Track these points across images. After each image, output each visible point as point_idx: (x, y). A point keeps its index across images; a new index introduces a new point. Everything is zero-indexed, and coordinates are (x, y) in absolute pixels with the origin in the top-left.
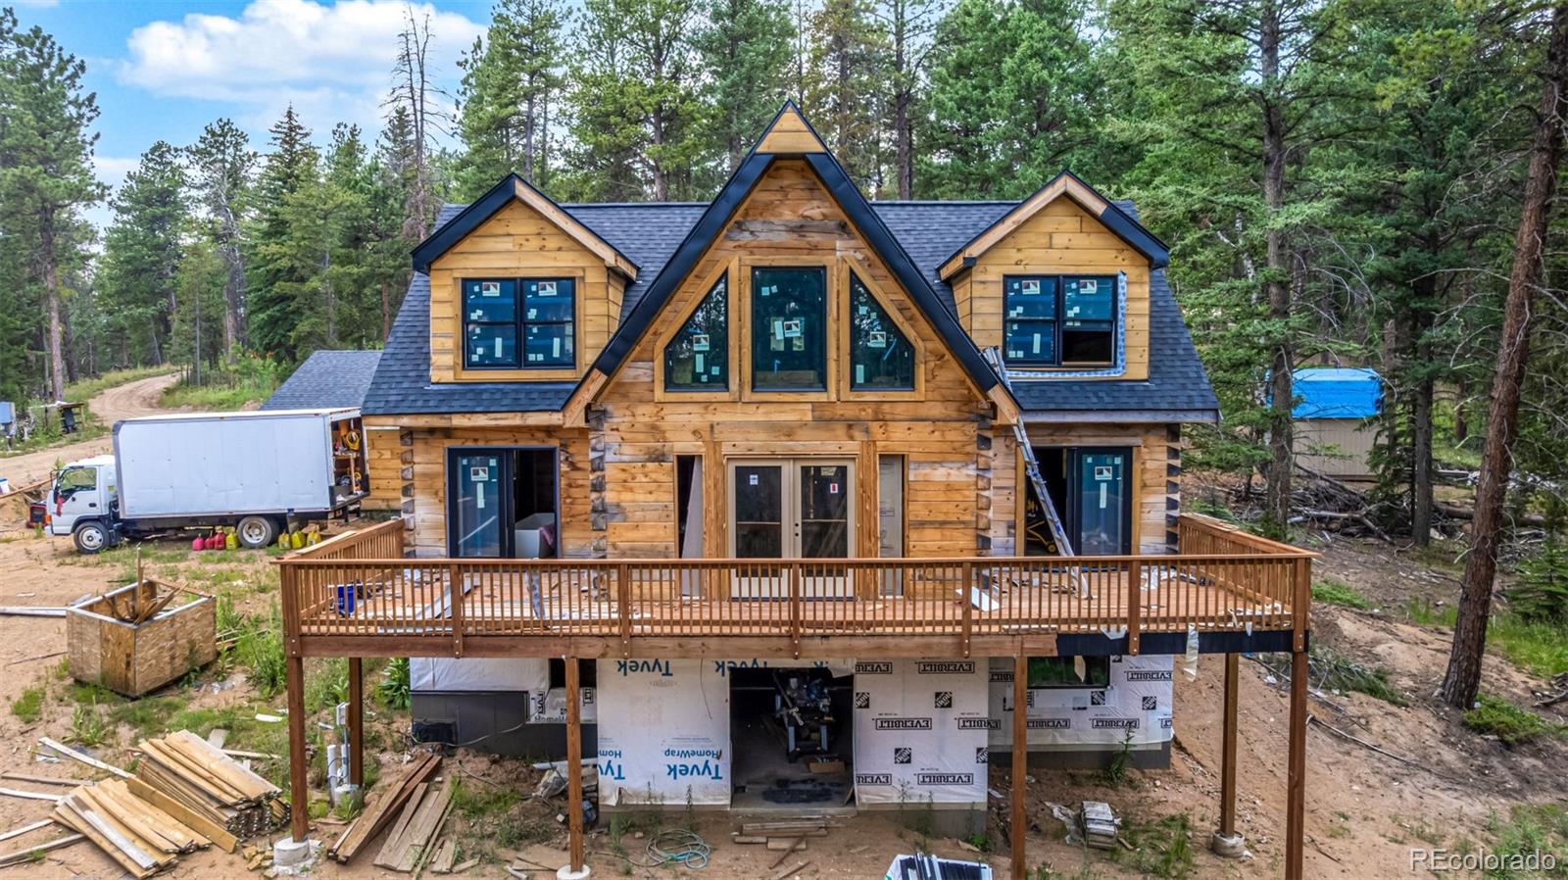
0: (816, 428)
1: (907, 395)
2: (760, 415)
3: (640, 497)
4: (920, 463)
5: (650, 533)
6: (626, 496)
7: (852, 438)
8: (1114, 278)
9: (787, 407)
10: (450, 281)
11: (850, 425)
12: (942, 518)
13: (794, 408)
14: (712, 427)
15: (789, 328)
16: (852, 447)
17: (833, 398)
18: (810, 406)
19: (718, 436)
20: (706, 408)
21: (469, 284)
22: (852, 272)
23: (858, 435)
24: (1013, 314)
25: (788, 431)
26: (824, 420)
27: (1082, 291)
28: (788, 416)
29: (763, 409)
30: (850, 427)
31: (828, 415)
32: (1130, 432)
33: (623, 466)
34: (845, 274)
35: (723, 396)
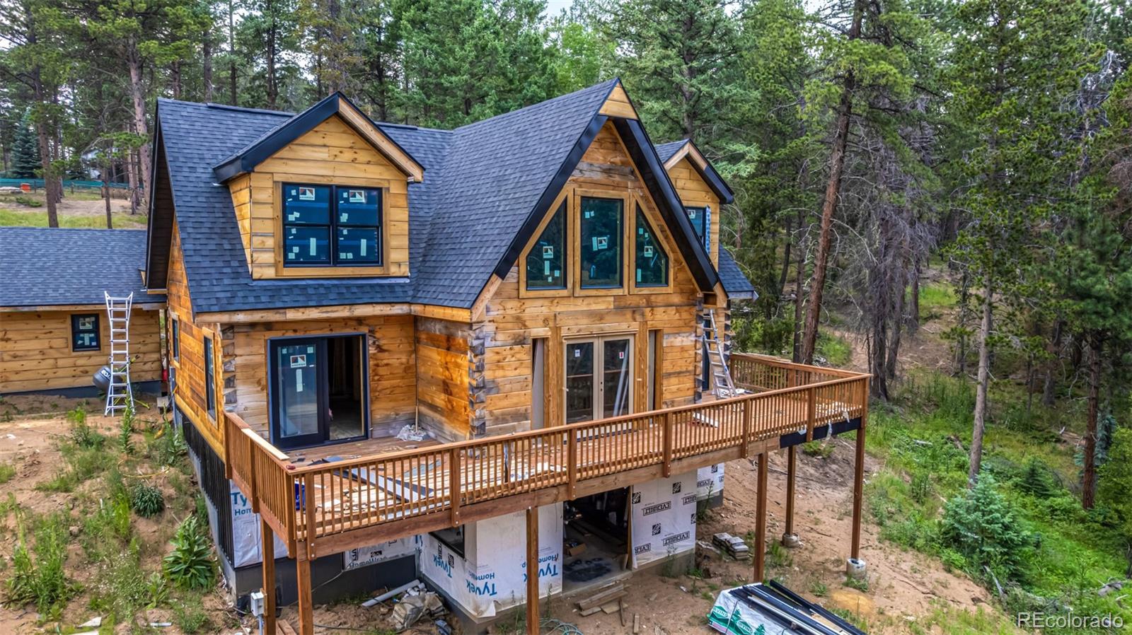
0: (616, 314)
1: (663, 290)
2: (582, 306)
4: (668, 334)
5: (515, 400)
6: (499, 373)
7: (635, 320)
8: (704, 210)
9: (600, 300)
10: (270, 184)
11: (635, 310)
12: (678, 370)
13: (603, 300)
14: (555, 316)
15: (601, 242)
16: (635, 326)
17: (626, 293)
18: (612, 299)
19: (559, 323)
20: (552, 302)
21: (288, 188)
22: (637, 204)
23: (638, 317)
25: (599, 316)
26: (620, 308)
28: (600, 306)
29: (587, 301)
30: (634, 312)
31: (622, 304)
33: (497, 349)
34: (633, 206)
35: (564, 293)
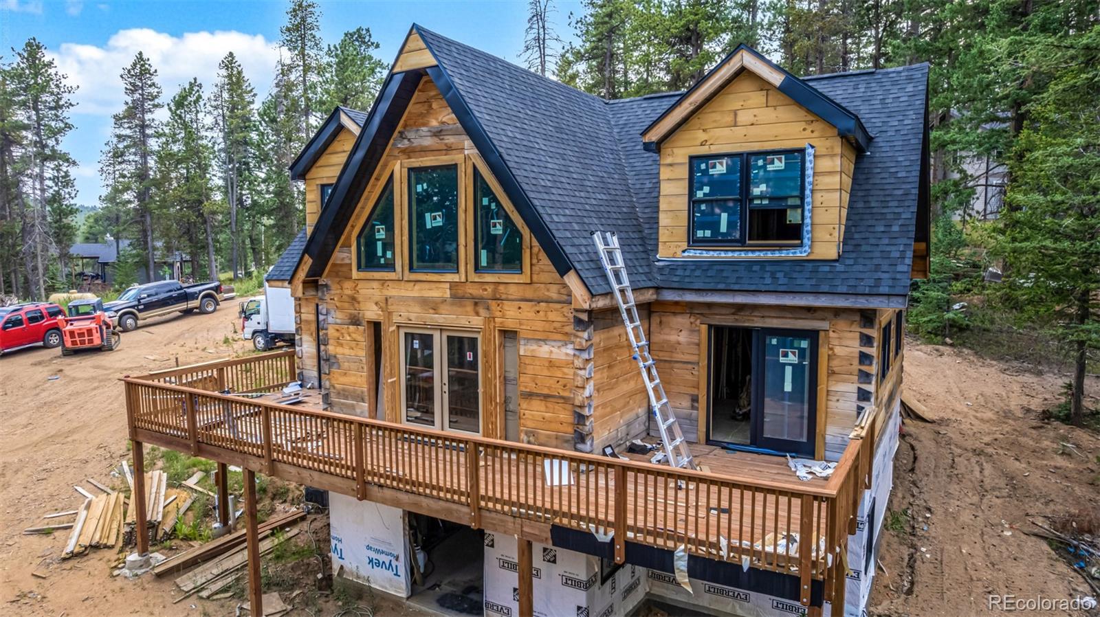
0: (452, 304)
1: (516, 278)
2: (415, 292)
3: (347, 351)
4: (528, 339)
5: (353, 379)
6: (339, 350)
7: (477, 314)
8: (802, 151)
9: (433, 285)
10: (315, 188)
11: (477, 302)
12: (546, 391)
13: (437, 285)
14: (387, 300)
15: (435, 218)
16: (477, 322)
17: (463, 279)
18: (448, 285)
19: (391, 308)
20: (383, 285)
21: (325, 188)
22: (475, 168)
23: (482, 312)
24: (700, 194)
25: (433, 305)
26: (458, 297)
27: (770, 168)
28: (434, 293)
29: (418, 286)
30: (476, 304)
31: (460, 292)
32: (817, 315)
33: (337, 327)
34: (470, 171)
35: (391, 275)
